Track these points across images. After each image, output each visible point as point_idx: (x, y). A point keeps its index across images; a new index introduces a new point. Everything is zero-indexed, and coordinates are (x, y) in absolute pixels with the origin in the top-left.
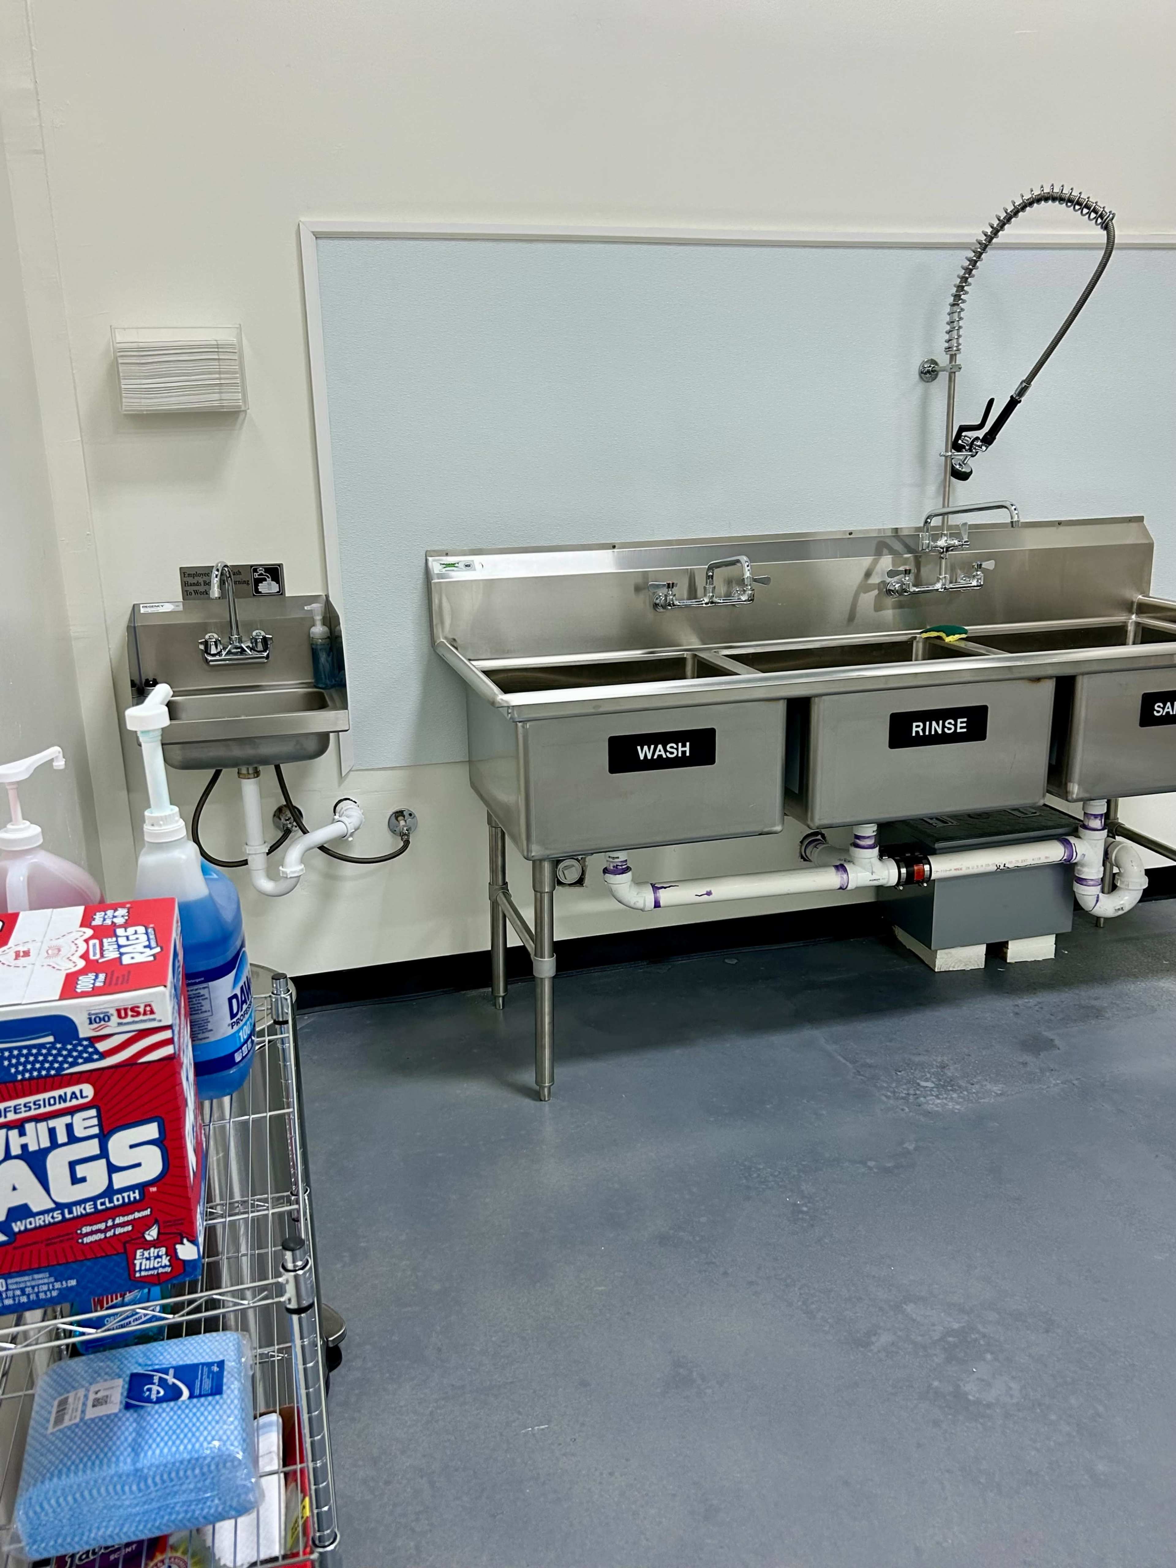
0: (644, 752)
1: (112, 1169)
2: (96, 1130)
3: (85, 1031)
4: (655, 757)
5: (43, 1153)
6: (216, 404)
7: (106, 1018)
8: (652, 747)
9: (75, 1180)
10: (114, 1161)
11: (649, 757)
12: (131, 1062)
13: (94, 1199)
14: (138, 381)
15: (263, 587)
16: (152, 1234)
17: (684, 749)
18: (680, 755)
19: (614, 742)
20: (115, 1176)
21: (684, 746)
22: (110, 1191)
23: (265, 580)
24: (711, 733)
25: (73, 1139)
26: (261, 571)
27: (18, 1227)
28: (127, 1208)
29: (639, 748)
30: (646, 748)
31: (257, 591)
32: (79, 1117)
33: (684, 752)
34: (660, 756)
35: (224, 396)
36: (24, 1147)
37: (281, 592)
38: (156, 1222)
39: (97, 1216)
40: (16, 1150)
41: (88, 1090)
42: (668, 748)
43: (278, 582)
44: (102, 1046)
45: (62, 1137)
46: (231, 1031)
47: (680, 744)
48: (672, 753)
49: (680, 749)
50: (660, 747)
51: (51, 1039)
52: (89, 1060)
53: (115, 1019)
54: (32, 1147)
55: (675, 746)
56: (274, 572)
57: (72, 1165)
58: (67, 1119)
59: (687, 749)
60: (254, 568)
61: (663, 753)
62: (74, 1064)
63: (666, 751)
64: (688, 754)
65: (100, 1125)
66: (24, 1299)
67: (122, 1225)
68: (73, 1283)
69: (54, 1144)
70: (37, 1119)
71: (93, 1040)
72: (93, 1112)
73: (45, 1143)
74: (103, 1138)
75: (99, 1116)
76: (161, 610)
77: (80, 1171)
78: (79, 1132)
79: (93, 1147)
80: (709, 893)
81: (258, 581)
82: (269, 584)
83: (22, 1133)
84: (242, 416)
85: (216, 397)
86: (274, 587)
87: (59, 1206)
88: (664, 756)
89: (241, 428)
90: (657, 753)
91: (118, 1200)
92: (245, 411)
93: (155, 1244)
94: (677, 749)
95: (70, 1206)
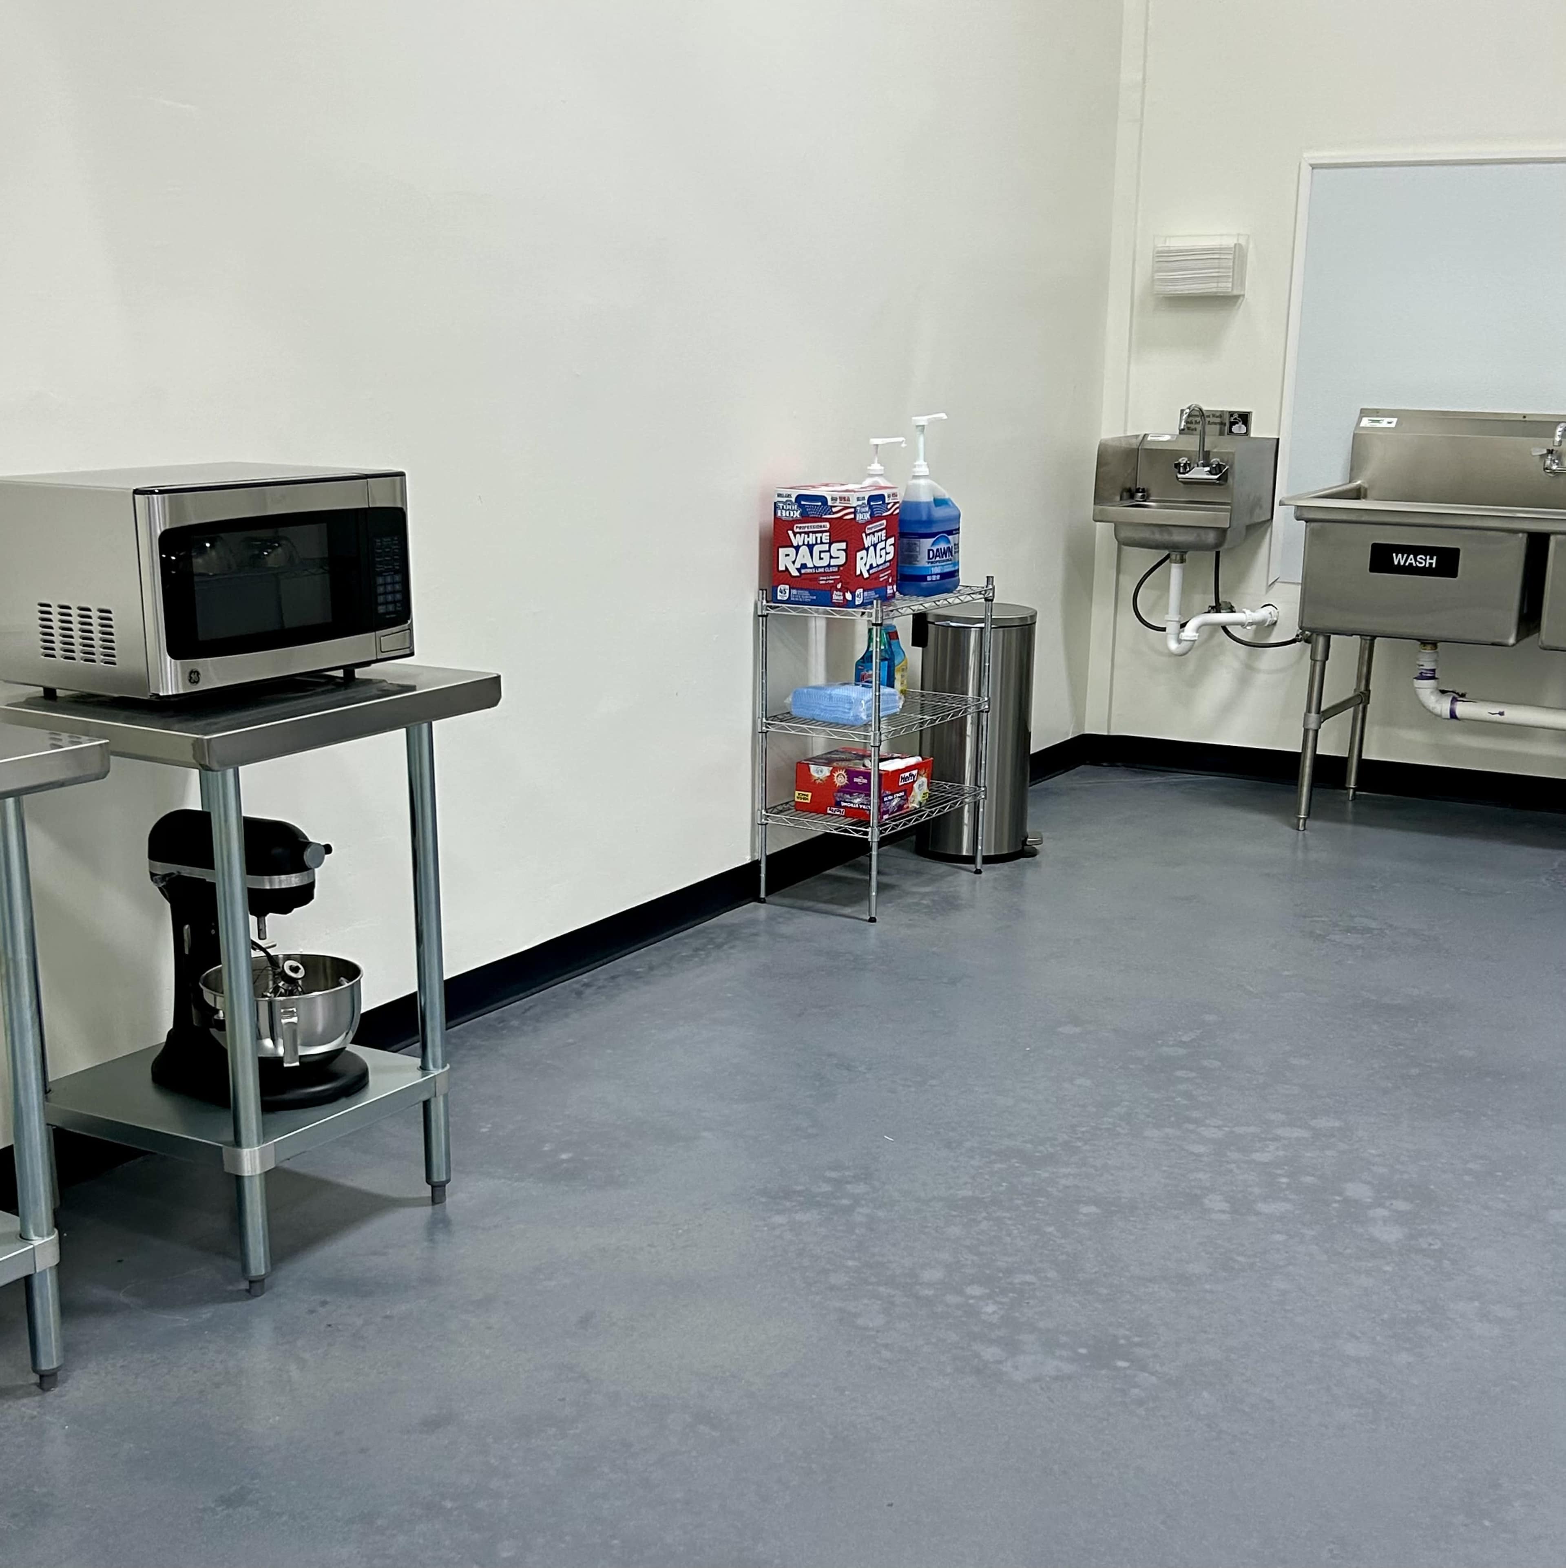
0: (1398, 559)
1: (831, 557)
2: (828, 541)
3: (830, 503)
4: (1407, 564)
5: (813, 545)
6: (1214, 290)
7: (836, 500)
8: (1405, 556)
9: (821, 559)
10: (832, 555)
11: (1402, 563)
12: (841, 518)
13: (824, 567)
14: (1164, 274)
15: (1235, 429)
16: (839, 586)
17: (1431, 561)
18: (1427, 565)
19: (1376, 548)
20: (832, 560)
21: (1431, 559)
22: (829, 566)
23: (1237, 423)
24: (1457, 551)
25: (822, 543)
26: (1236, 416)
27: (803, 571)
28: (833, 573)
29: (1394, 555)
30: (1400, 555)
31: (1230, 431)
32: (825, 534)
33: (1431, 564)
34: (1411, 564)
35: (1220, 285)
36: (808, 542)
37: (1247, 433)
38: (841, 582)
39: (825, 574)
40: (806, 543)
41: (828, 525)
42: (1418, 559)
43: (1246, 426)
44: (834, 510)
45: (819, 541)
46: (927, 565)
47: (1428, 557)
48: (1421, 563)
49: (1428, 561)
50: (1412, 556)
51: (820, 504)
52: (830, 514)
53: (838, 500)
54: (810, 543)
55: (1424, 558)
56: (1245, 418)
57: (820, 552)
58: (820, 535)
59: (1434, 561)
60: (1231, 414)
61: (1413, 561)
62: (825, 515)
63: (1416, 560)
64: (1434, 566)
65: (830, 539)
66: (801, 600)
67: (831, 580)
68: (815, 598)
69: (817, 543)
70: (814, 532)
71: (832, 507)
72: (828, 534)
73: (814, 543)
74: (830, 544)
75: (830, 536)
76: (1161, 439)
77: (823, 555)
78: (824, 541)
79: (826, 547)
80: (1501, 714)
81: (1232, 424)
82: (1240, 427)
83: (808, 537)
84: (1241, 298)
85: (1215, 285)
86: (1244, 429)
87: (815, 567)
88: (1414, 565)
89: (1239, 308)
90: (1409, 561)
91: (831, 569)
92: (1244, 296)
93: (839, 590)
94: (1425, 560)
95: (818, 568)
